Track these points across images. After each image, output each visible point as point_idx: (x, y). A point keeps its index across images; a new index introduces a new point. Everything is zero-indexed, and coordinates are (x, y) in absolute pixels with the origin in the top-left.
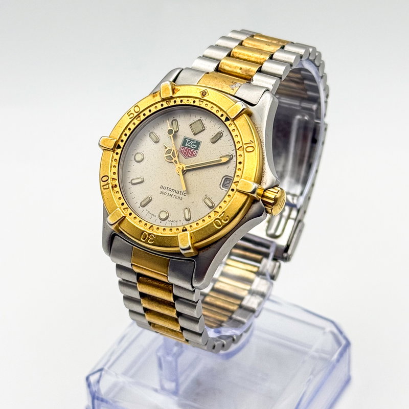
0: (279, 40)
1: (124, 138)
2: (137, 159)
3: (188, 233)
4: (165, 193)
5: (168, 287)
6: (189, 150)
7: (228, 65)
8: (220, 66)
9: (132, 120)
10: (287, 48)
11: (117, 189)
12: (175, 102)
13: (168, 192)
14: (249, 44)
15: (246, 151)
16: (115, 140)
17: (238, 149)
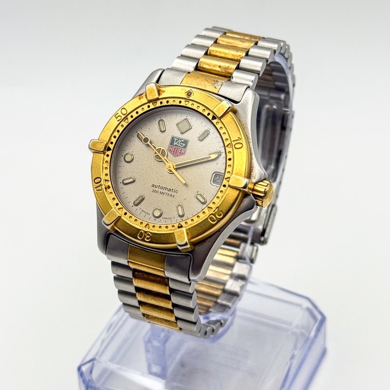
0: (251, 36)
1: (114, 140)
2: (127, 160)
3: (184, 229)
4: (157, 192)
5: (164, 281)
6: (177, 148)
7: (207, 63)
8: (199, 65)
9: (120, 122)
10: (261, 43)
11: (111, 190)
12: (161, 103)
13: (160, 190)
14: (223, 41)
15: (235, 148)
16: (105, 143)
17: (227, 146)
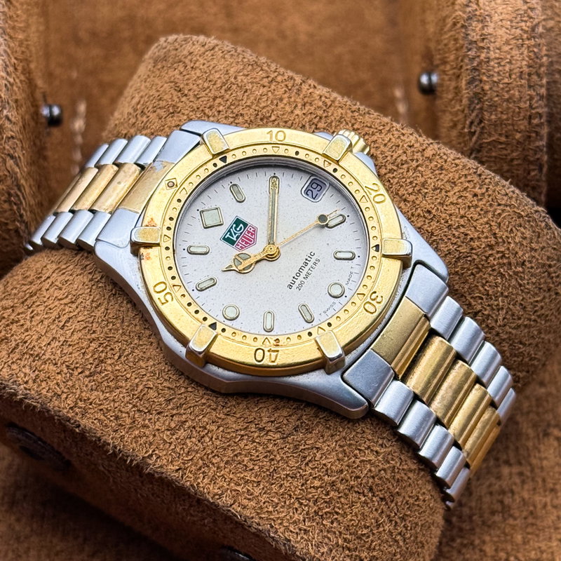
4: (301, 284)
6: (243, 236)
12: (168, 228)
13: (301, 278)
